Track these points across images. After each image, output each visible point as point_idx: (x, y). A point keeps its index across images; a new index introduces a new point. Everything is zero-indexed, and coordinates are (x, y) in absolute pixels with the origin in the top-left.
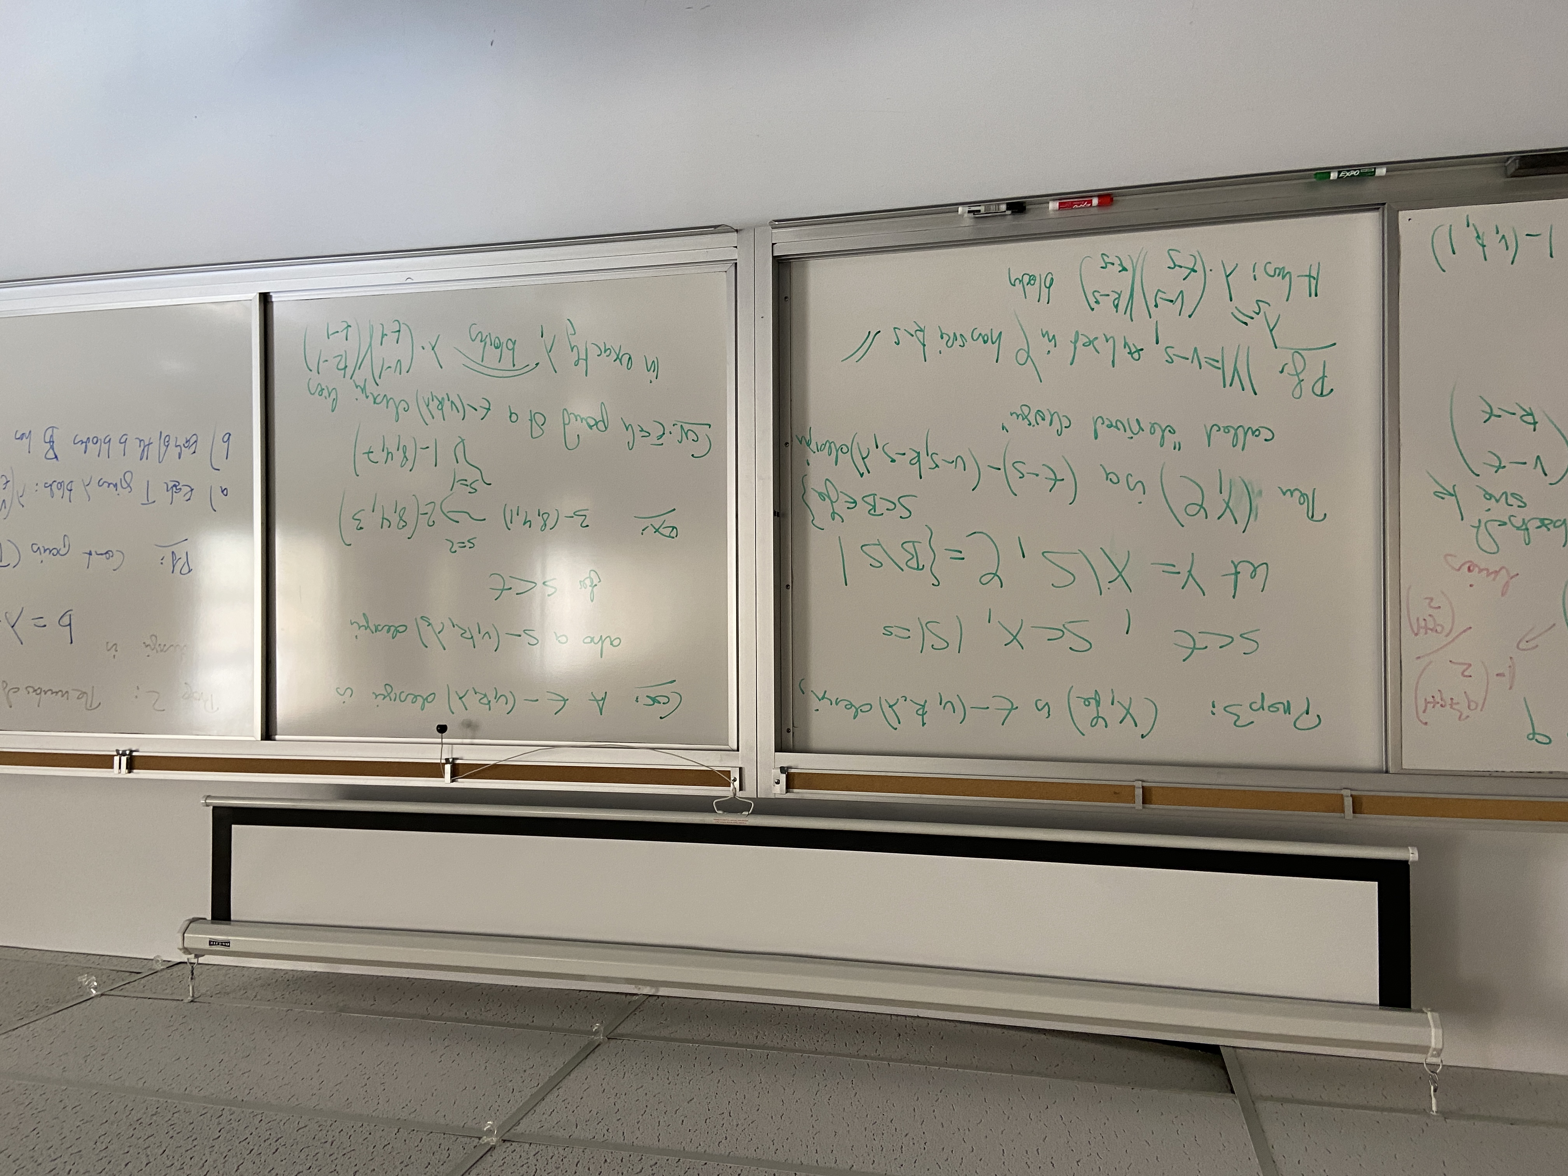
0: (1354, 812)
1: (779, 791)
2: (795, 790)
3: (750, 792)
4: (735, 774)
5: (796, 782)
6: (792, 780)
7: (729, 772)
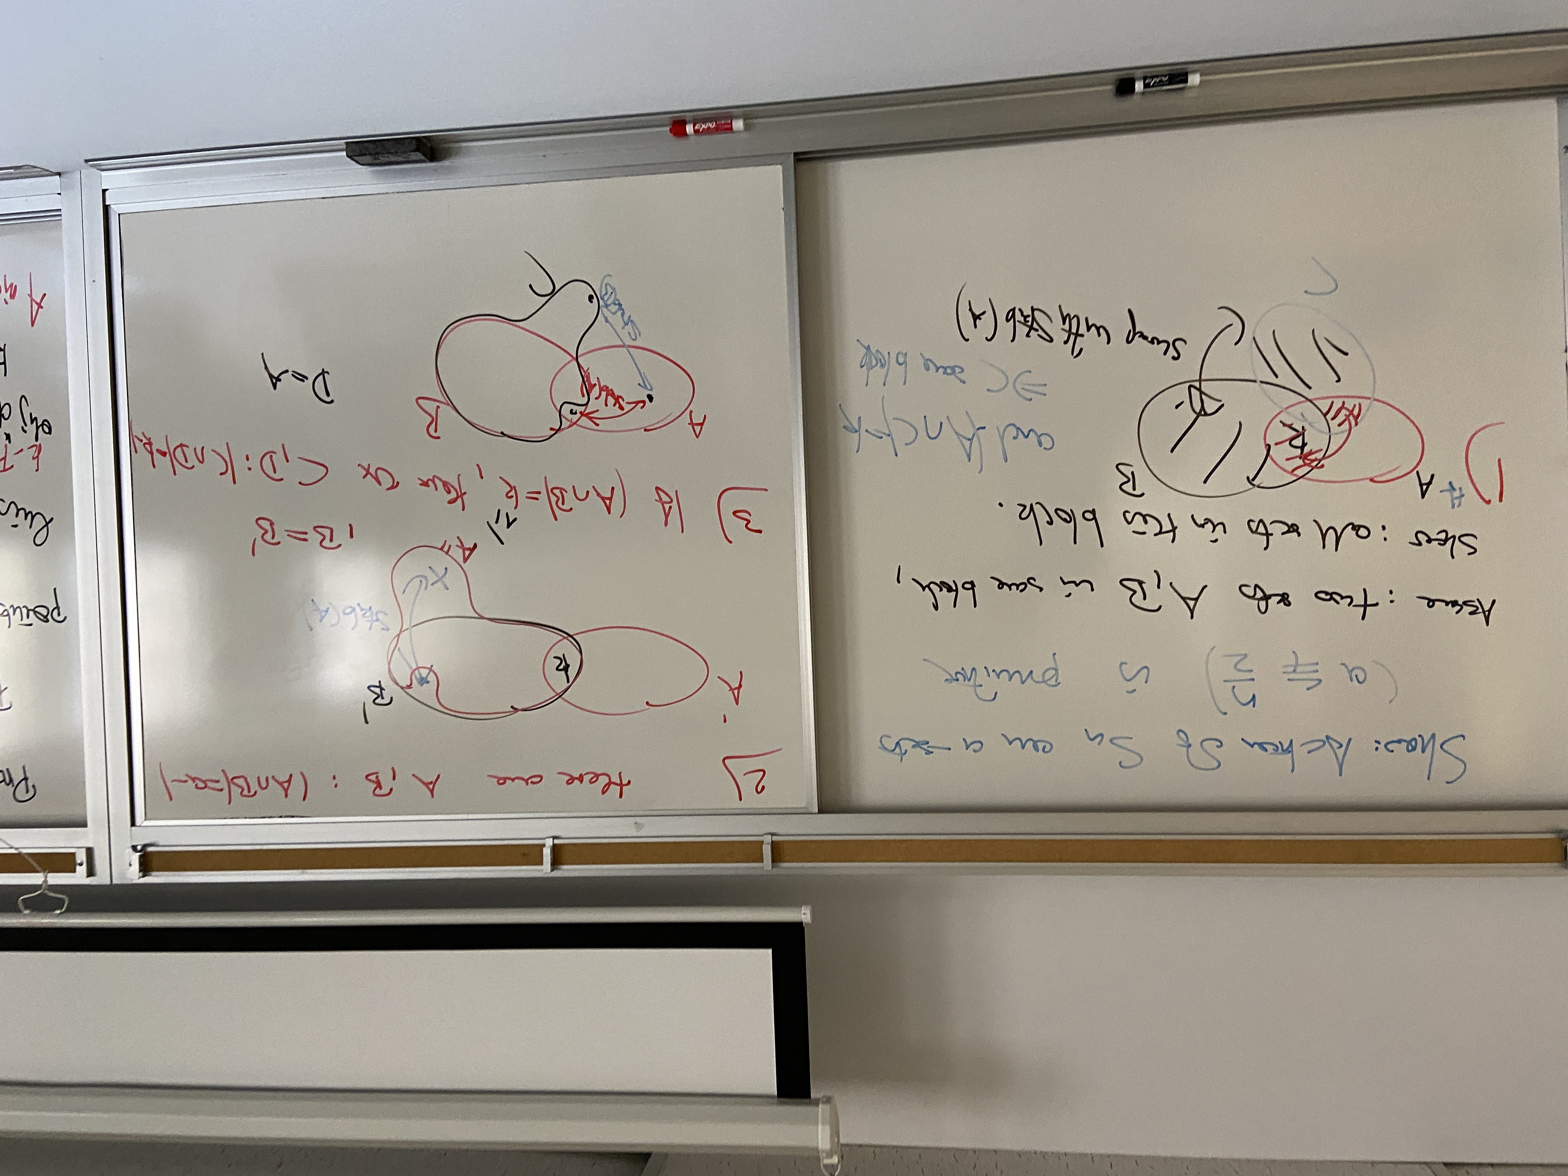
0: (773, 861)
1: (132, 874)
2: (154, 873)
3: (102, 878)
4: (81, 857)
5: (155, 863)
6: (147, 863)
7: (74, 854)
